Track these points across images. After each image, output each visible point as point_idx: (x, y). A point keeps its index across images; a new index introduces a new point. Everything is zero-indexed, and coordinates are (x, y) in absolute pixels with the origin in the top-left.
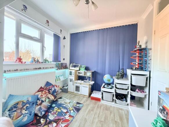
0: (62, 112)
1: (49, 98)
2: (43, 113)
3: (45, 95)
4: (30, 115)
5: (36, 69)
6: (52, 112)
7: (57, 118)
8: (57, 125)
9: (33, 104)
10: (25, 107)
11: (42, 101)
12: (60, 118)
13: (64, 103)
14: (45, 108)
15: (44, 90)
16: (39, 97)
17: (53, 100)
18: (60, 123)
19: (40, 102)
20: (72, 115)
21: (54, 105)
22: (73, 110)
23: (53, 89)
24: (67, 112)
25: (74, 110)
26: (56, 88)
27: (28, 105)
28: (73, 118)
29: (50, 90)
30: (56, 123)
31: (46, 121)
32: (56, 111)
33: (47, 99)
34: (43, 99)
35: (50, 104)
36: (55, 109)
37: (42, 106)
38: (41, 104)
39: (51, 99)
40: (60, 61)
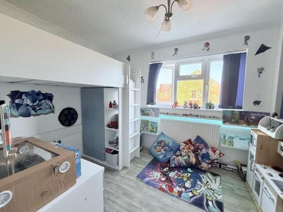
0: (184, 182)
1: (189, 157)
2: (173, 165)
3: (187, 151)
4: (165, 157)
5: (186, 115)
6: (180, 173)
7: (172, 179)
8: (164, 181)
9: (172, 150)
10: (165, 148)
11: (181, 155)
12: (173, 182)
13: (205, 182)
14: (177, 162)
15: (190, 145)
16: (181, 148)
17: (192, 163)
18: (166, 183)
19: (179, 154)
20: (183, 194)
21: (189, 170)
22: (194, 195)
23: (204, 151)
24: (186, 188)
25: (195, 197)
26: (210, 152)
27: (167, 148)
28: (177, 197)
29: (200, 150)
30: (166, 180)
31: (167, 172)
32: (183, 176)
33: (187, 156)
34: (183, 154)
35: (184, 164)
36: (186, 174)
37: (176, 158)
38: (177, 156)
39: (191, 160)
40: (241, 108)
